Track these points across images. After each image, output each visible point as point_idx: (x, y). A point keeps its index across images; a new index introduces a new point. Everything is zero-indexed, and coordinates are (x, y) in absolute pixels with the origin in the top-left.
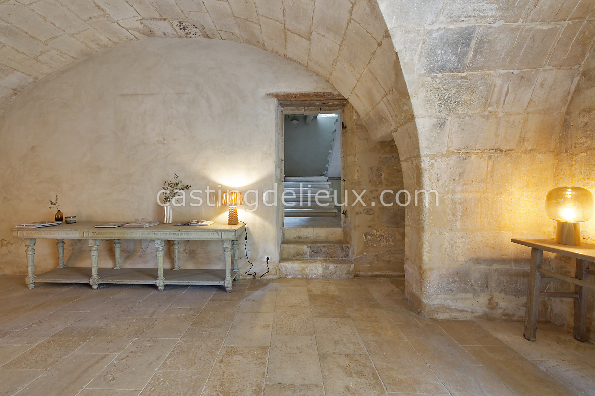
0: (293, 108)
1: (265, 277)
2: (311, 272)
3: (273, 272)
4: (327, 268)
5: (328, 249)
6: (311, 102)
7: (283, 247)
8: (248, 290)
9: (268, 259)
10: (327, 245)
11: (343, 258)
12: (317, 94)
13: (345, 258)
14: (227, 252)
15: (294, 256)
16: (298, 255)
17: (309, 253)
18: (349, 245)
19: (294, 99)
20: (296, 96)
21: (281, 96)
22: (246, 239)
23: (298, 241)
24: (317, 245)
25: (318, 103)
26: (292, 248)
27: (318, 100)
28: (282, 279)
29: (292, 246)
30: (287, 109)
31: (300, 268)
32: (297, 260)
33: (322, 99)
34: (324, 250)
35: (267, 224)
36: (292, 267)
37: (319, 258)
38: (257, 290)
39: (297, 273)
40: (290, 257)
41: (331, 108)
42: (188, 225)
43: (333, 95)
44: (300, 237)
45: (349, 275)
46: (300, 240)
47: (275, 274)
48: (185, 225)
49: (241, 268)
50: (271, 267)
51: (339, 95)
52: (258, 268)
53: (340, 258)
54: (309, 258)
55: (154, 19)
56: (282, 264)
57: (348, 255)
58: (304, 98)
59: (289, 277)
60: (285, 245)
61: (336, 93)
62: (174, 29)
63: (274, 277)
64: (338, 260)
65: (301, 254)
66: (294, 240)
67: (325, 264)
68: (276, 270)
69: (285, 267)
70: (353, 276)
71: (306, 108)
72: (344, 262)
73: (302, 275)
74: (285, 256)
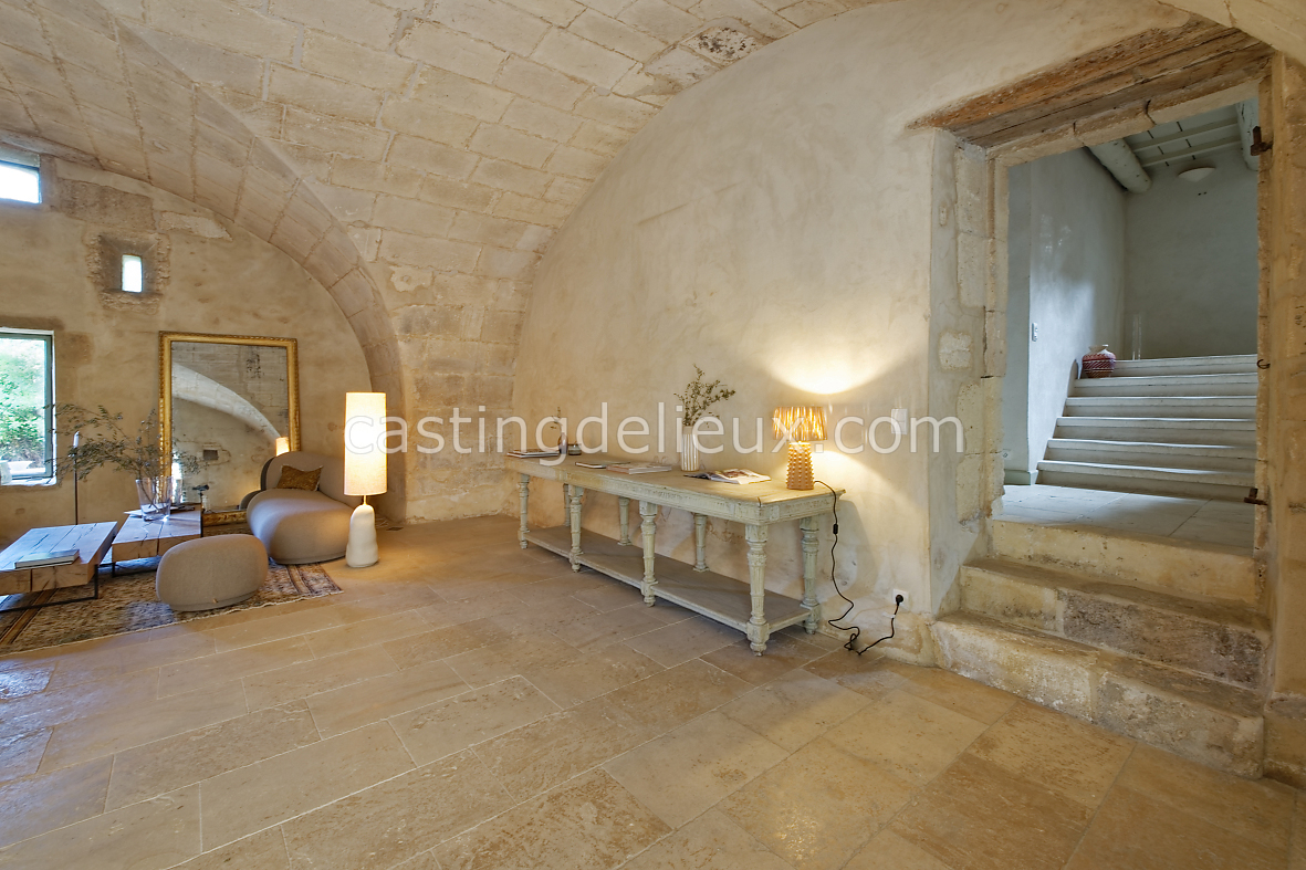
0: (1028, 138)
1: (883, 650)
2: (1044, 683)
3: (910, 641)
4: (1113, 693)
5: (1150, 626)
6: (1081, 96)
7: (970, 578)
8: (808, 668)
9: (899, 599)
10: (1142, 607)
11: (1224, 681)
12: (1085, 64)
13: (1235, 684)
14: (753, 553)
15: (1004, 613)
16: (1019, 613)
17: (1061, 620)
18: (1262, 636)
19: (1001, 108)
20: (1004, 96)
21: (952, 116)
22: (835, 531)
23: (1038, 571)
24: (1096, 597)
25: (1112, 89)
26: (997, 588)
27: (1102, 80)
28: (936, 672)
29: (998, 580)
30: (1011, 147)
31: (1003, 658)
32: (1010, 628)
33: (1114, 69)
34: (1129, 623)
35: (901, 500)
36: (973, 647)
37: (1105, 647)
38: (826, 676)
39: (991, 670)
40: (990, 613)
41: (1198, 87)
42: (707, 478)
43: (1162, 37)
44: (1047, 559)
45: (1225, 757)
46: (1048, 567)
47: (912, 650)
48: (701, 477)
49: (825, 604)
50: (903, 624)
51: (1197, 23)
52: (868, 619)
53: (1211, 677)
54: (1061, 634)
55: (661, 54)
56: (943, 626)
57: (1255, 674)
58: (1039, 95)
59: (963, 673)
60: (976, 573)
61: (1176, 23)
62: (702, 56)
63: (911, 657)
64: (1192, 681)
65: (1030, 615)
66: (1026, 562)
67: (1105, 676)
68: (920, 640)
69: (953, 639)
70: (1250, 768)
71: (1081, 122)
72: (1215, 695)
73: (1008, 682)
74: (973, 605)
